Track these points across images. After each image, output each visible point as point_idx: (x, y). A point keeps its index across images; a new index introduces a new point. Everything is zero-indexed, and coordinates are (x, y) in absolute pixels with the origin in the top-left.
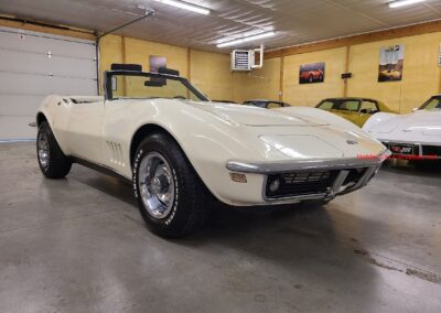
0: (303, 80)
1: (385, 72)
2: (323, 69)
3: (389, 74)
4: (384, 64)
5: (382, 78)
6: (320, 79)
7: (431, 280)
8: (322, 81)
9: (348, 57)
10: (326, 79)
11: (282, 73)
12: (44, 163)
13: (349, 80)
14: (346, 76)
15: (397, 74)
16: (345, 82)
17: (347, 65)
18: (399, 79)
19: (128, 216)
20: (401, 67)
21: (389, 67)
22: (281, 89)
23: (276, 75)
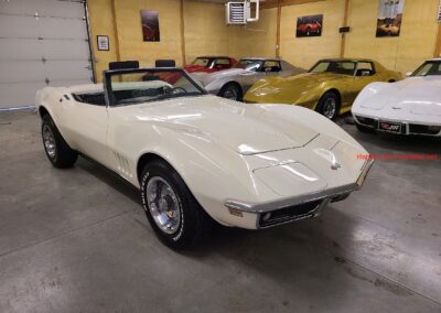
0: (300, 34)
1: (383, 27)
2: (321, 23)
3: (387, 29)
4: (382, 18)
5: (380, 33)
6: (317, 33)
7: (394, 292)
8: (319, 34)
9: (346, 10)
10: (323, 34)
11: (279, 26)
12: (50, 153)
13: (347, 34)
14: (345, 30)
15: (395, 29)
16: (343, 37)
17: (346, 18)
18: (397, 34)
19: (137, 221)
20: (399, 23)
21: (388, 21)
22: (278, 43)
23: (273, 28)
